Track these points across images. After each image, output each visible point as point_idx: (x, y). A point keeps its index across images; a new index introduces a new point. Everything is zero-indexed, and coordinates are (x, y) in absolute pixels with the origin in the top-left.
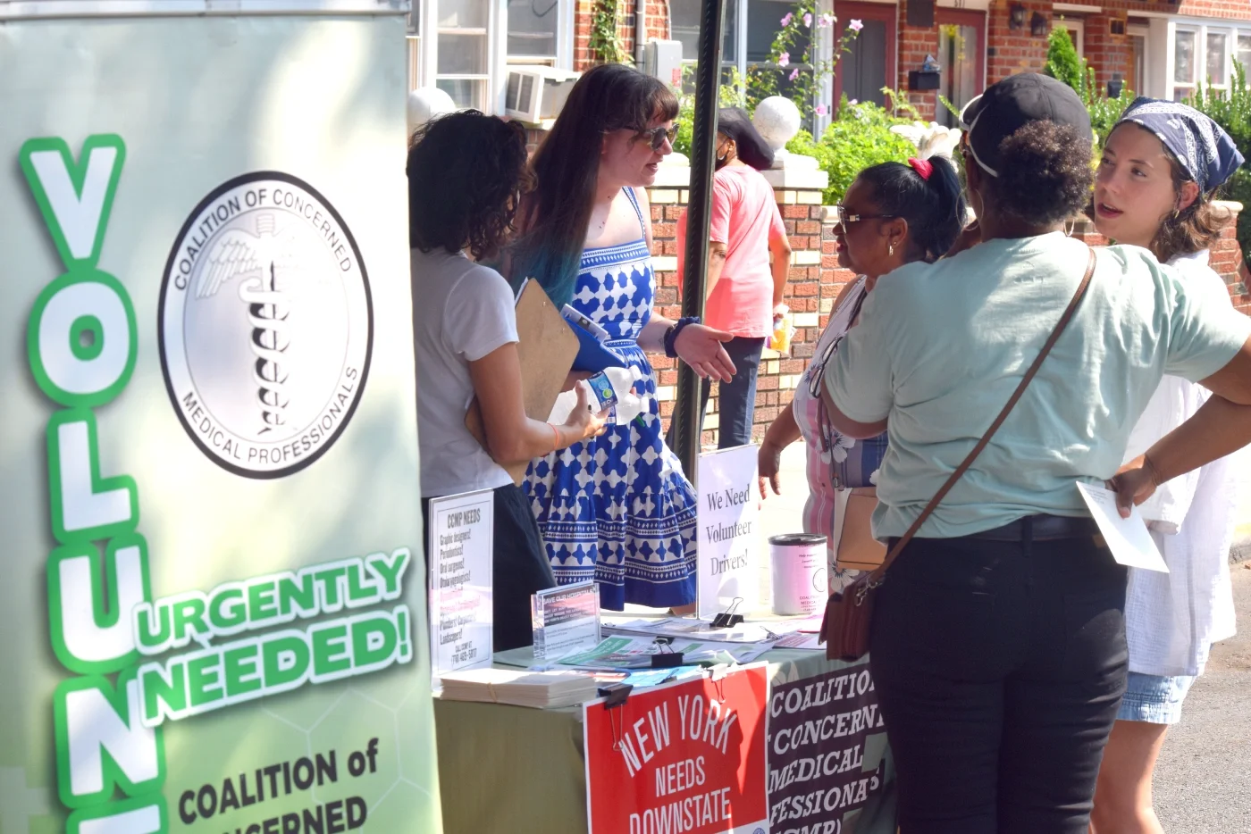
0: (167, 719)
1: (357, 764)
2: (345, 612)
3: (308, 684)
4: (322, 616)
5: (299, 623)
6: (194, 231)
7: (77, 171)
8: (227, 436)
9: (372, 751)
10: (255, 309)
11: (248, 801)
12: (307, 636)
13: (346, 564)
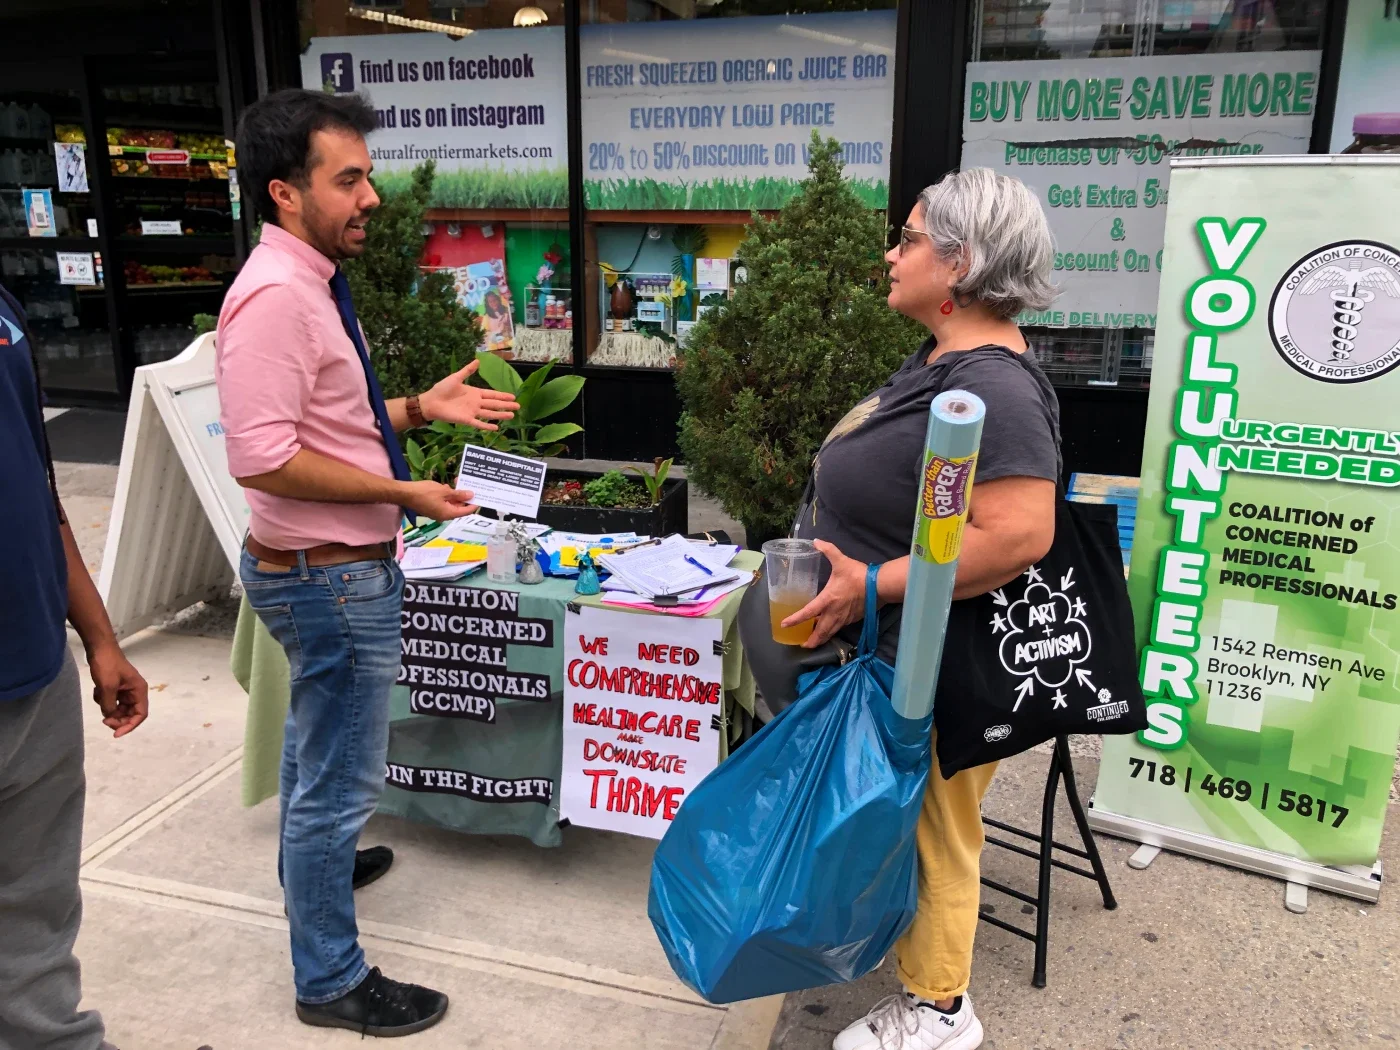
0: (1231, 469)
1: (1357, 525)
2: (1369, 454)
3: (1334, 479)
4: (1352, 452)
5: (1334, 450)
6: (1306, 264)
7: (1230, 234)
8: (1306, 359)
9: (1370, 521)
10: (1339, 304)
11: (1277, 518)
12: (1339, 459)
13: (1376, 432)
